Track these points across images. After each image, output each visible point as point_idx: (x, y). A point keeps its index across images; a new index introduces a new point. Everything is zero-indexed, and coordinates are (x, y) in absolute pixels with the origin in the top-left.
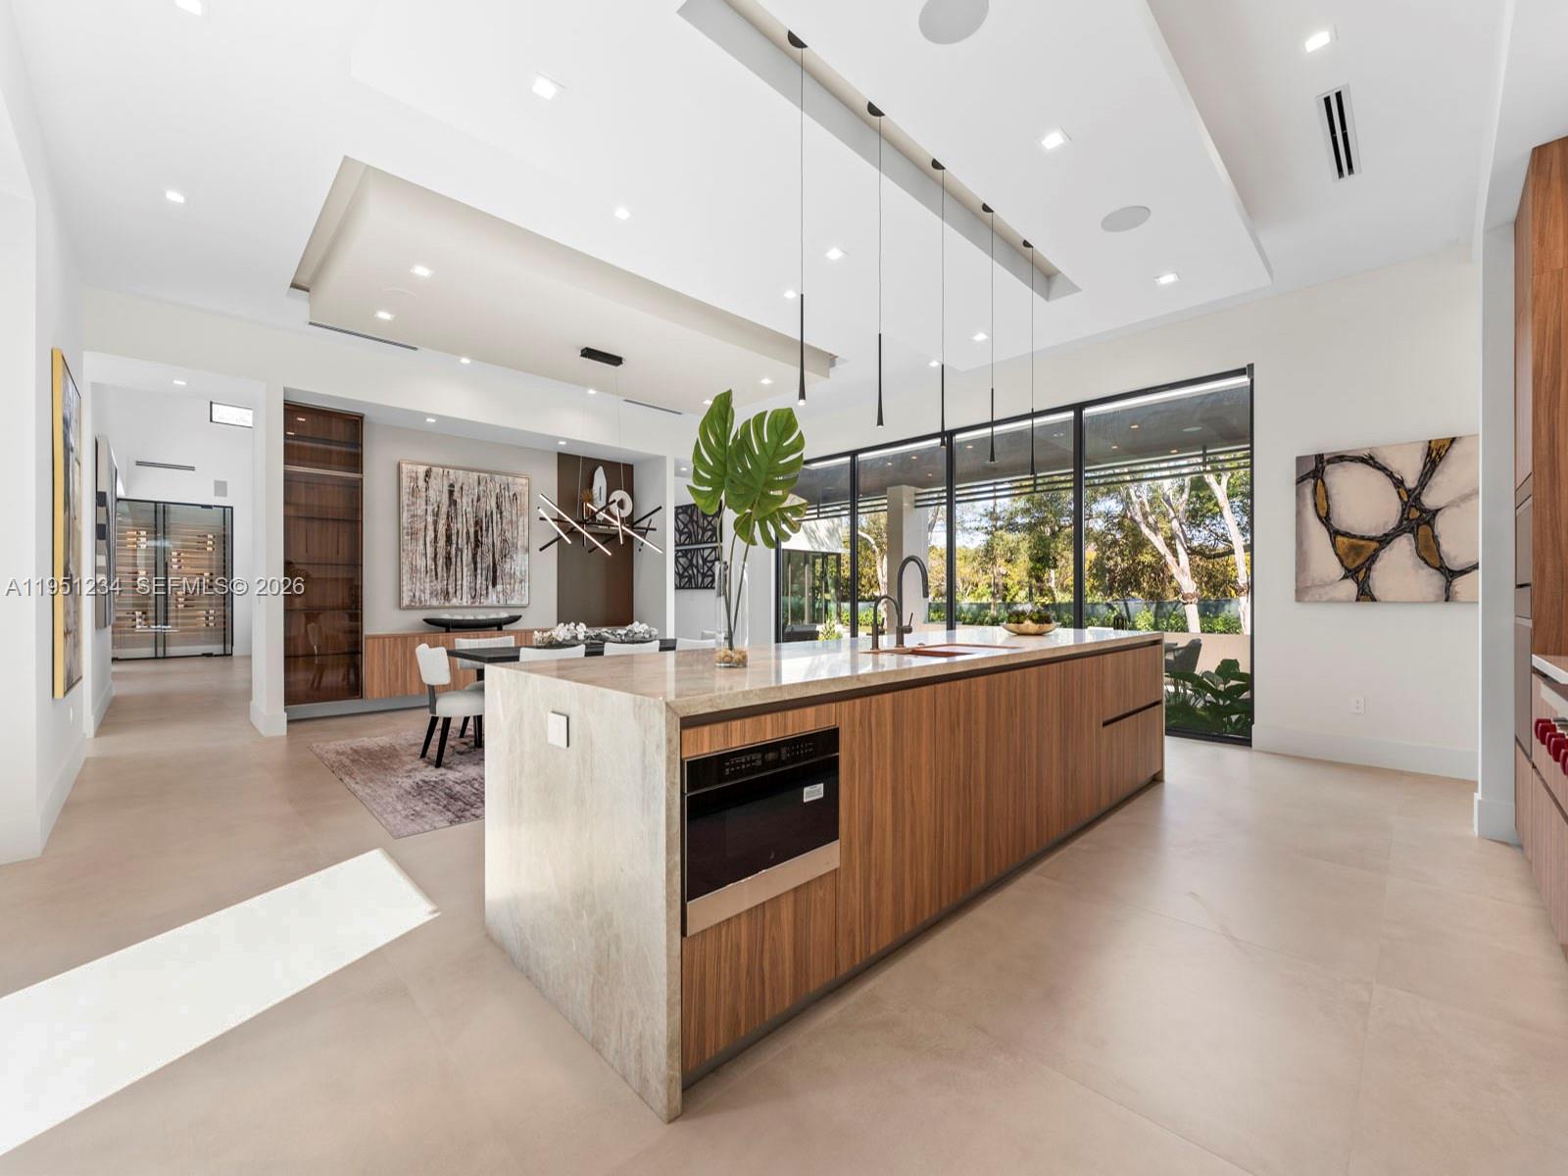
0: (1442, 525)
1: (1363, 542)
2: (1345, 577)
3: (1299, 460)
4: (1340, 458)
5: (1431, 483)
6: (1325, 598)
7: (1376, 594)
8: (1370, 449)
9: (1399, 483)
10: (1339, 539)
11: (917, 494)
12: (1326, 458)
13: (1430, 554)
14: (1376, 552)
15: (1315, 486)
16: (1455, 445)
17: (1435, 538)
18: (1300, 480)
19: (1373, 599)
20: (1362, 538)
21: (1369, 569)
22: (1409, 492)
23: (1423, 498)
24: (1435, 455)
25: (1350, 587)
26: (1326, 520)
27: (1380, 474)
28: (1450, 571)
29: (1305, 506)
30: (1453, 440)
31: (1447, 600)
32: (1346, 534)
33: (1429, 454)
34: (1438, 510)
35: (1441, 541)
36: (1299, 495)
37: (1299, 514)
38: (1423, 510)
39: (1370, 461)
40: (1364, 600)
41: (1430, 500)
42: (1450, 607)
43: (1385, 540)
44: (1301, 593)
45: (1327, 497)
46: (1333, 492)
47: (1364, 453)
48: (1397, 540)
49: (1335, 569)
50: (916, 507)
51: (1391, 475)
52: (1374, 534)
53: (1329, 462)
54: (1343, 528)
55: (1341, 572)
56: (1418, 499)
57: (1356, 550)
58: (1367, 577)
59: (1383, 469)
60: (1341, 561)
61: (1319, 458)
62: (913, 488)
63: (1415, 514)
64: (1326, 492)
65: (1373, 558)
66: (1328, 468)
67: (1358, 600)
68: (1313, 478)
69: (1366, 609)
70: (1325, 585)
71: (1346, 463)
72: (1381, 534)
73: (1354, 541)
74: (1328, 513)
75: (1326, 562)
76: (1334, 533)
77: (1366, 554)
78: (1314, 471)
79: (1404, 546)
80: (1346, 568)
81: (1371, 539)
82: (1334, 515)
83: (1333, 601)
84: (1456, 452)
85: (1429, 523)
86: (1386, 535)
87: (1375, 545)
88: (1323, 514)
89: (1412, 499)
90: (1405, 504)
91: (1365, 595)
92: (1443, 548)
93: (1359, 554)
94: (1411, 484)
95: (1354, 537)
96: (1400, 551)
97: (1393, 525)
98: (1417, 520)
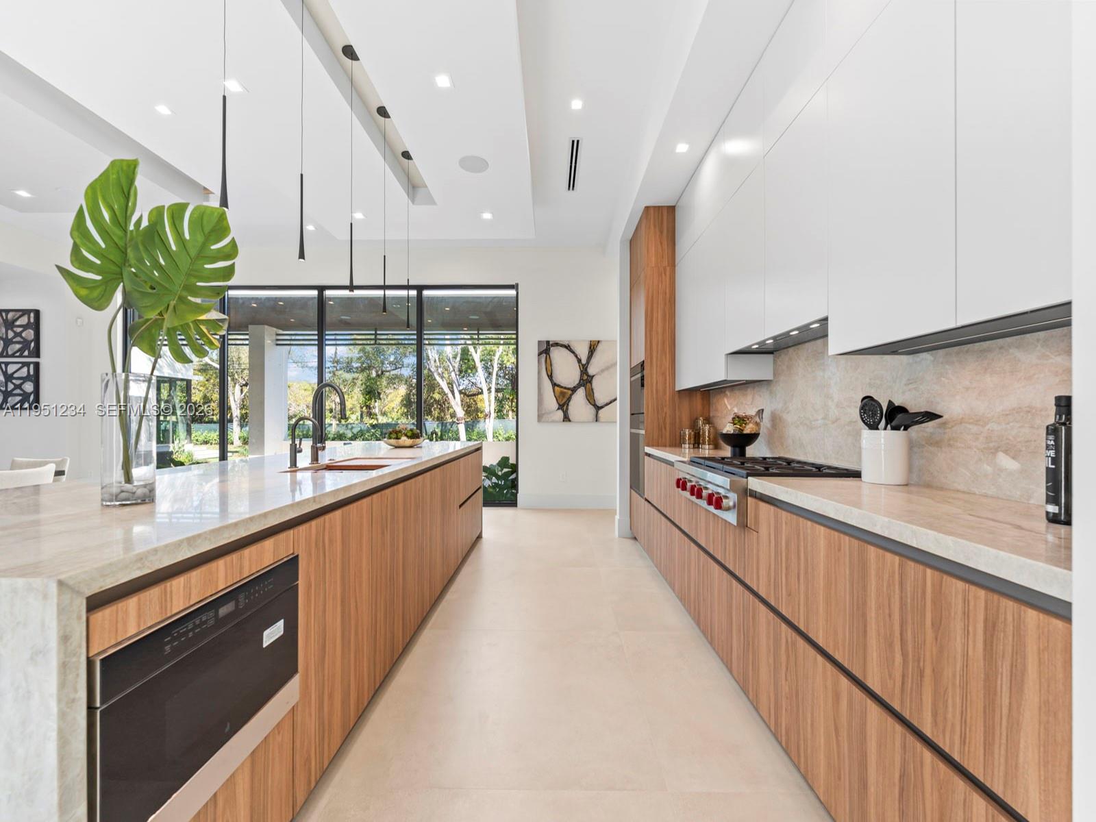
0: (595, 383)
1: (565, 390)
2: (558, 409)
3: (540, 342)
4: (556, 344)
5: (591, 362)
6: (550, 420)
7: (571, 418)
8: (569, 341)
9: (579, 361)
10: (556, 387)
11: (278, 335)
12: (551, 343)
13: (591, 398)
14: (571, 395)
15: (546, 357)
16: (599, 344)
17: (592, 389)
18: (540, 354)
19: (570, 421)
20: (565, 388)
21: (568, 405)
22: (583, 365)
23: (588, 369)
24: (593, 347)
25: (560, 414)
26: (550, 377)
27: (572, 355)
28: (598, 407)
29: (542, 368)
30: (599, 342)
31: (597, 421)
32: (559, 386)
33: (590, 348)
34: (593, 376)
35: (595, 391)
36: (539, 362)
37: (539, 372)
38: (588, 376)
39: (568, 347)
40: (566, 421)
41: (591, 371)
42: (598, 424)
43: (574, 390)
44: (540, 417)
45: (551, 365)
46: (554, 362)
47: (566, 343)
48: (579, 389)
49: (555, 405)
50: (277, 345)
51: (576, 356)
52: (569, 386)
53: (552, 345)
54: (558, 383)
55: (556, 406)
56: (586, 370)
57: (563, 394)
58: (567, 409)
59: (573, 352)
60: (557, 400)
61: (548, 342)
62: (275, 329)
63: (585, 377)
64: (551, 362)
65: (569, 399)
66: (552, 349)
67: (564, 421)
68: (545, 353)
69: (567, 424)
70: (550, 413)
71: (559, 347)
73: (562, 389)
74: (551, 373)
75: (551, 402)
76: (554, 385)
77: (567, 396)
78: (546, 349)
79: (581, 393)
80: (559, 404)
81: (569, 389)
82: (554, 375)
83: (553, 421)
84: (600, 348)
85: (590, 382)
86: (574, 387)
87: (570, 392)
88: (549, 374)
89: (584, 369)
90: (581, 371)
91: (566, 418)
92: (595, 395)
93: (564, 397)
94: (584, 362)
95: (562, 387)
96: (580, 396)
97: (577, 382)
98: (586, 380)
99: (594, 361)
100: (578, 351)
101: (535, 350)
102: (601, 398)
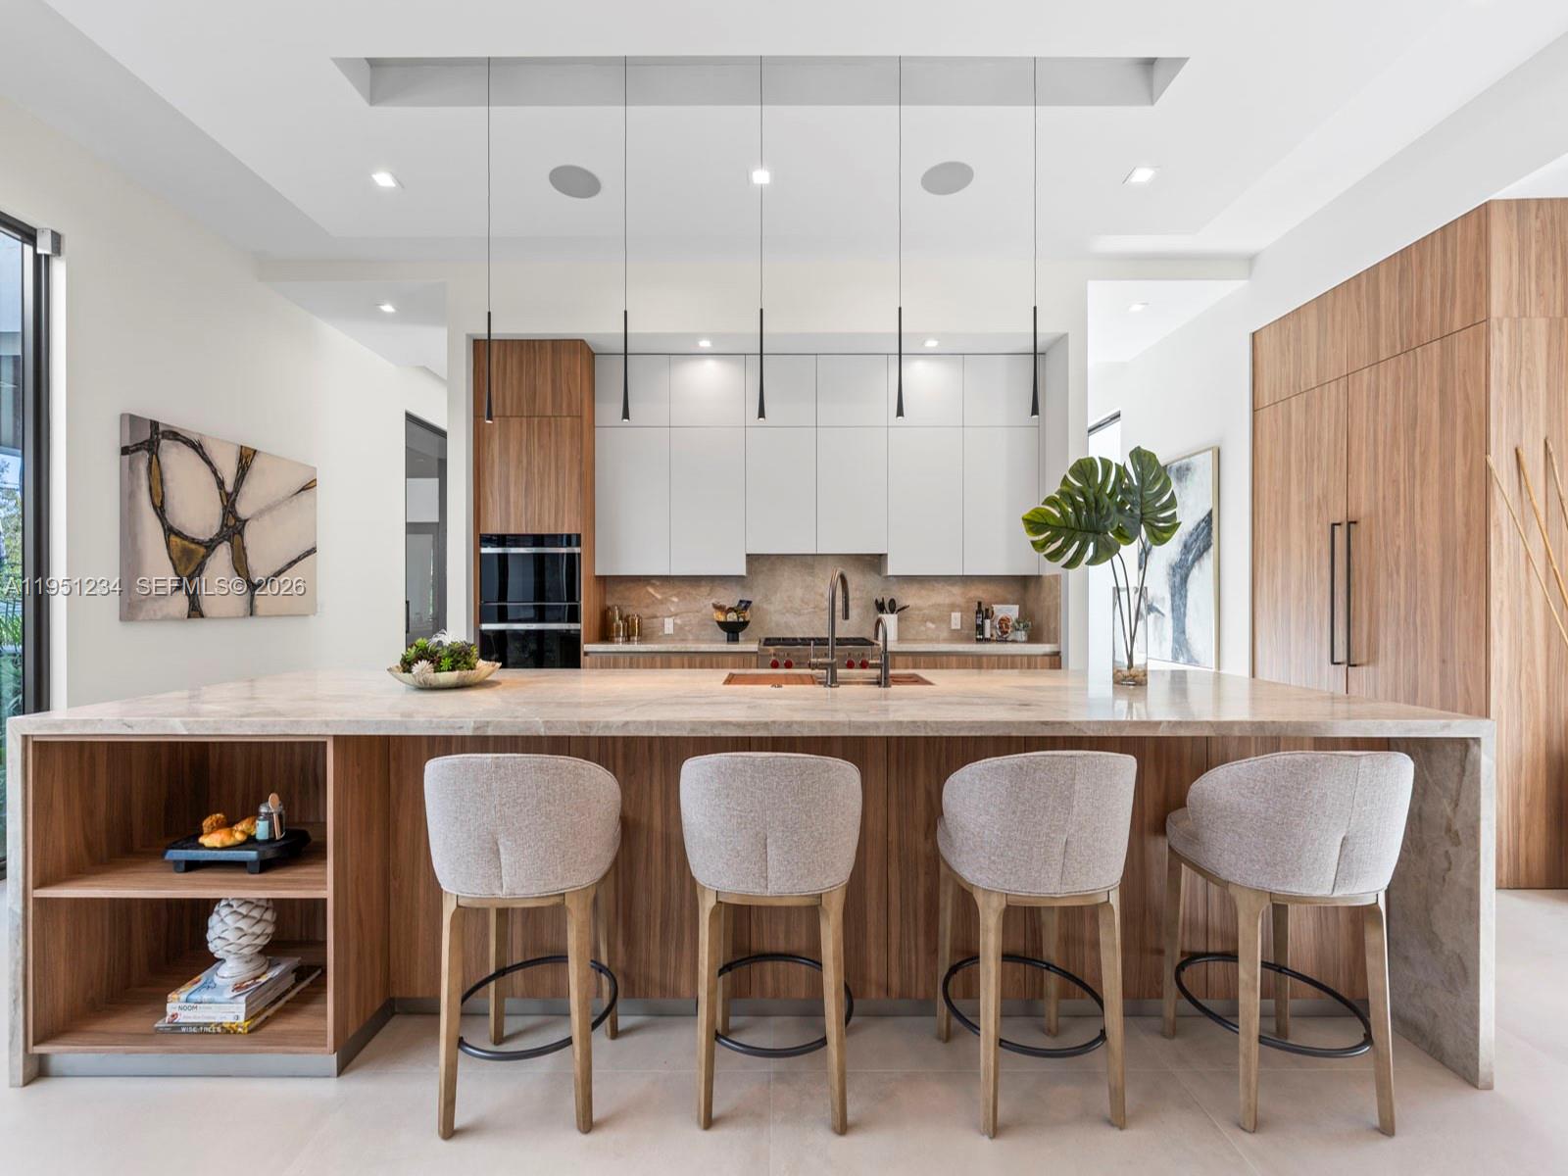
0: (250, 535)
1: (193, 546)
3: (132, 421)
4: (174, 435)
5: (242, 491)
6: (159, 615)
7: (205, 608)
8: (200, 435)
9: (221, 484)
10: (173, 538)
12: (161, 429)
13: (240, 565)
14: (204, 559)
15: (150, 463)
16: (256, 458)
17: (244, 549)
19: (202, 616)
20: (193, 541)
22: (227, 494)
23: (237, 506)
24: (246, 459)
25: (181, 602)
26: (160, 510)
27: (206, 467)
29: (139, 486)
30: (255, 451)
31: (251, 614)
32: (179, 534)
33: (241, 460)
34: (246, 521)
35: (248, 553)
38: (237, 519)
39: (197, 447)
40: (195, 617)
41: (243, 509)
42: (253, 622)
43: (210, 546)
44: (125, 610)
45: (162, 481)
46: (169, 476)
47: (194, 438)
48: (219, 548)
51: (215, 472)
52: (201, 538)
53: (165, 436)
54: (176, 526)
56: (233, 505)
57: (187, 554)
59: (209, 463)
60: (175, 568)
61: (154, 425)
63: (231, 522)
64: (161, 474)
65: (201, 566)
66: (164, 443)
67: (189, 617)
68: (149, 450)
69: (196, 623)
71: (179, 443)
72: (207, 539)
73: (186, 543)
74: (162, 502)
75: (159, 568)
76: (170, 531)
77: (198, 559)
79: (223, 553)
81: (199, 543)
82: (168, 508)
83: (167, 619)
84: (257, 464)
85: (241, 533)
86: (211, 540)
87: (202, 550)
88: (158, 503)
89: (229, 502)
90: (225, 508)
91: (195, 611)
92: (249, 560)
93: (189, 560)
94: (229, 487)
95: (185, 538)
96: (221, 559)
97: (216, 530)
98: (233, 528)
99: (245, 489)
100: (218, 463)
101: (110, 439)
102: (259, 570)
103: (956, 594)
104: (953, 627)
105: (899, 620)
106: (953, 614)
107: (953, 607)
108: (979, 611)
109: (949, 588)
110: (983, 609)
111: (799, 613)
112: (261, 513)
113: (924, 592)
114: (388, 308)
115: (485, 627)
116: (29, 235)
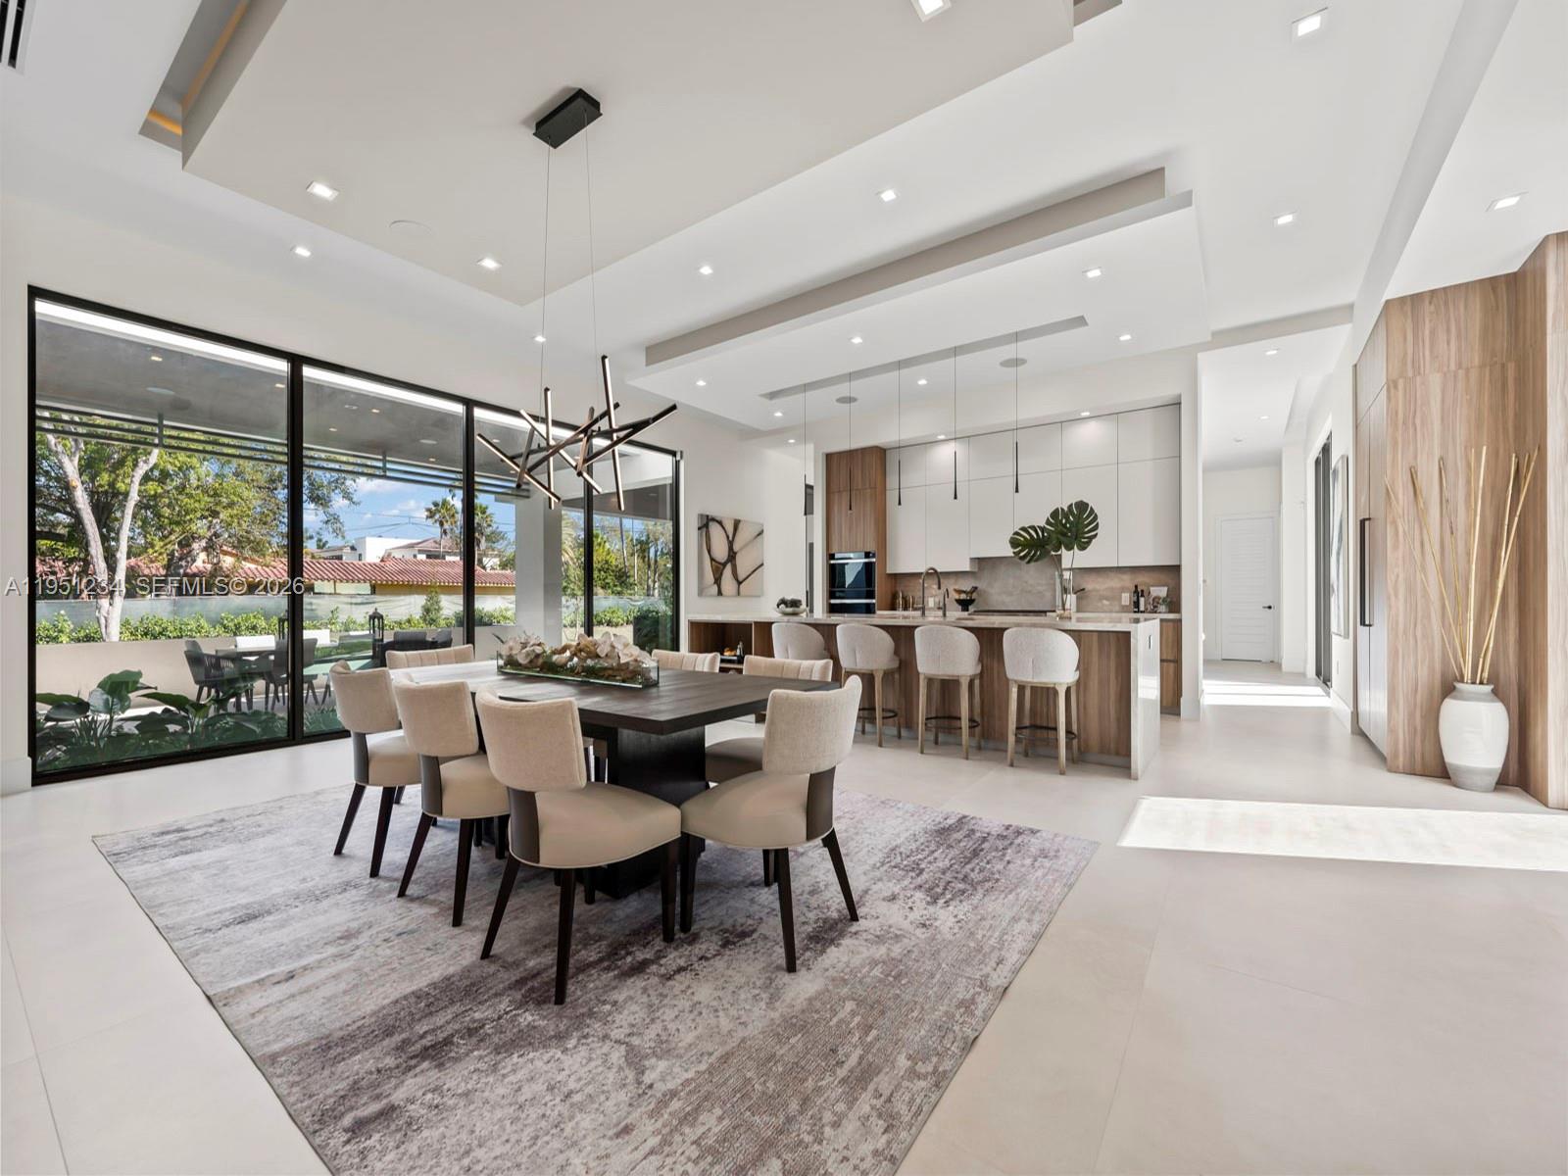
0: (738, 559)
1: (719, 565)
2: (715, 583)
3: (701, 516)
4: (713, 520)
5: (735, 539)
6: (708, 594)
7: (723, 592)
8: (719, 516)
9: (728, 537)
10: (713, 562)
12: (709, 517)
13: (735, 573)
14: (723, 570)
15: (706, 532)
16: (740, 523)
17: (736, 565)
18: (699, 529)
19: (722, 595)
20: (719, 563)
21: (721, 579)
22: (730, 541)
23: (733, 546)
24: (737, 524)
25: (716, 587)
26: (709, 551)
27: (723, 530)
28: (739, 582)
29: (704, 543)
30: (739, 521)
31: (739, 595)
32: (714, 560)
33: (734, 525)
34: (737, 552)
35: (737, 567)
36: (701, 535)
37: (701, 546)
38: (734, 552)
39: (720, 523)
40: (720, 595)
41: (736, 548)
42: (740, 597)
43: (724, 565)
44: (701, 592)
45: (709, 539)
46: (711, 533)
47: (718, 518)
48: (727, 566)
51: (725, 532)
52: (722, 562)
53: (709, 520)
54: (714, 556)
55: (713, 580)
57: (717, 568)
58: (720, 582)
59: (724, 528)
60: (714, 575)
61: (707, 516)
63: (732, 553)
64: (709, 536)
65: (721, 574)
66: (711, 523)
67: (718, 595)
68: (706, 527)
69: (720, 598)
70: (708, 587)
71: (715, 522)
72: (724, 562)
73: (717, 564)
74: (710, 547)
75: (710, 575)
76: (712, 559)
77: (720, 571)
78: (706, 523)
79: (729, 568)
80: (715, 579)
81: (721, 564)
82: (712, 551)
83: (712, 596)
84: (741, 526)
85: (735, 558)
87: (722, 567)
88: (709, 549)
89: (731, 544)
90: (729, 547)
91: (720, 593)
92: (738, 571)
93: (718, 571)
94: (731, 538)
95: (717, 562)
96: (728, 571)
97: (727, 557)
98: (732, 556)
99: (737, 538)
100: (727, 528)
101: (695, 524)
102: (741, 575)
103: (1127, 581)
104: (1123, 603)
105: (1078, 598)
106: (1123, 595)
107: (1123, 590)
108: (1136, 591)
109: (1120, 575)
110: (1139, 590)
111: (1011, 594)
112: (741, 549)
113: (1100, 580)
114: (792, 441)
115: (833, 601)
116: (673, 454)
